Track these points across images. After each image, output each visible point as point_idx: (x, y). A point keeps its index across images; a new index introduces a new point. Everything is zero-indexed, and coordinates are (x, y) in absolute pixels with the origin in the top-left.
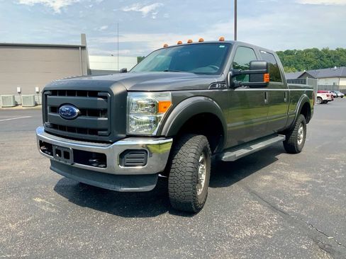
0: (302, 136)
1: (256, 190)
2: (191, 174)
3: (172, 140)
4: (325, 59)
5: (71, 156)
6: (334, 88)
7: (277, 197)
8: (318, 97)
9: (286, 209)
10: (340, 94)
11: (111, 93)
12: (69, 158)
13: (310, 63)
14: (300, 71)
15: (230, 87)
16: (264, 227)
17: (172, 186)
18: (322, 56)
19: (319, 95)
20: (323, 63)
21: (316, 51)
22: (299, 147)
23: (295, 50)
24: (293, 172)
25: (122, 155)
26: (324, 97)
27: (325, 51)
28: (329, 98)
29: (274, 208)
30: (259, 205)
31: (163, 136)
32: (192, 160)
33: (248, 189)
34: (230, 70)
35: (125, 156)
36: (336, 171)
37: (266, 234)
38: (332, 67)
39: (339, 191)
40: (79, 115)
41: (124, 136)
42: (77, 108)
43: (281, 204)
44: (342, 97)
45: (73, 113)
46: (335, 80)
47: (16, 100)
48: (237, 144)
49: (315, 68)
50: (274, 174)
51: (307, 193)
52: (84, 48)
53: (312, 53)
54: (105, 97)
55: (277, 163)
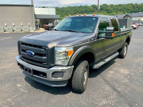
0: (126, 51)
1: (107, 79)
2: (81, 79)
3: (73, 66)
4: (136, 8)
5: (32, 72)
6: (139, 21)
7: (115, 82)
8: (132, 26)
9: (119, 89)
10: (141, 24)
11: (48, 48)
12: (31, 72)
13: (129, 10)
14: (125, 13)
15: (97, 39)
16: (110, 99)
17: (73, 80)
18: (135, 7)
19: (132, 25)
20: (135, 10)
21: (132, 4)
22: (124, 56)
23: (123, 4)
24: (122, 69)
25: (53, 74)
26: (134, 26)
27: (136, 4)
28: (137, 27)
29: (114, 89)
30: (108, 87)
31: (70, 65)
32: (82, 73)
33: (104, 79)
34: (97, 31)
35: (54, 74)
36: (139, 68)
37: (111, 102)
38: (139, 12)
39: (140, 80)
40: (34, 55)
41: (54, 65)
42: (33, 52)
43: (117, 87)
44: (142, 25)
45: (32, 54)
46: (140, 18)
47: (5, 29)
48: (100, 60)
49: (131, 12)
50: (114, 70)
51: (128, 81)
52: (32, 6)
53: (130, 6)
54: (45, 49)
55: (115, 64)
